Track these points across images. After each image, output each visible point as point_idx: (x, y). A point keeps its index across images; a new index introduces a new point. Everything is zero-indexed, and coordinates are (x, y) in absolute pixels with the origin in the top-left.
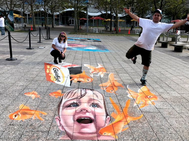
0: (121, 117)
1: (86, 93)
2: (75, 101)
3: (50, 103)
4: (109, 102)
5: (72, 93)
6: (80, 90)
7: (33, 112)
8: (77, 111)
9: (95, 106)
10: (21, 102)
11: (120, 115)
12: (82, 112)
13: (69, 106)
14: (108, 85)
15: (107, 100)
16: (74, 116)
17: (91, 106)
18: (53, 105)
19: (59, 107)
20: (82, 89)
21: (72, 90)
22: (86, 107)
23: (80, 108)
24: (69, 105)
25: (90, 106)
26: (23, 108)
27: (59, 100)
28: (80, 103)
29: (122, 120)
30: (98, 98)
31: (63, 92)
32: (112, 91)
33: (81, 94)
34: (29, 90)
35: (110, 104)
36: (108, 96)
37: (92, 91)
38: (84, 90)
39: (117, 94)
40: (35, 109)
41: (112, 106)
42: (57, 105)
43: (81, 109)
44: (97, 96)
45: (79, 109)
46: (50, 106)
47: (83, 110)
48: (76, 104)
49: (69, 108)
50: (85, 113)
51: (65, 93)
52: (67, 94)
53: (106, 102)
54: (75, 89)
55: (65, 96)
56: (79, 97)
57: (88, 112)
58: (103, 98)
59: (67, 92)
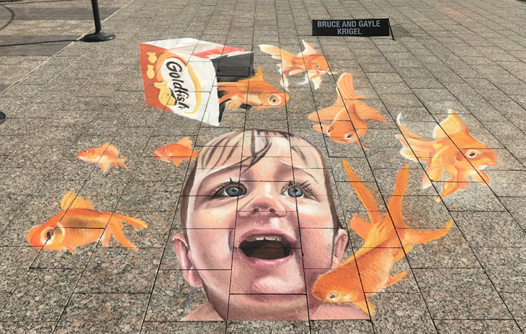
0: (384, 231)
1: (268, 146)
2: (235, 177)
3: (156, 187)
4: (341, 176)
5: (225, 146)
6: (248, 134)
7: (102, 220)
8: (242, 214)
9: (298, 193)
10: (68, 185)
11: (378, 223)
12: (257, 214)
13: (216, 195)
14: (337, 115)
15: (335, 169)
16: (231, 230)
17: (286, 193)
18: (166, 192)
19: (184, 199)
20: (256, 133)
21: (225, 135)
22: (269, 199)
23: (251, 203)
24: (217, 192)
25: (282, 194)
26: (72, 207)
27: (184, 174)
28: (250, 181)
29: (387, 241)
30: (306, 163)
31: (198, 144)
32: (349, 137)
33: (253, 148)
34: (94, 140)
35: (345, 184)
36: (338, 155)
37: (286, 137)
38: (263, 134)
39: (365, 149)
40: (110, 209)
41: (352, 193)
42: (179, 190)
43: (254, 205)
44: (303, 158)
45: (248, 205)
46: (156, 197)
47: (260, 210)
48: (239, 188)
49: (215, 201)
50: (266, 220)
51: (205, 149)
52: (209, 152)
53: (332, 178)
54: (234, 132)
55: (203, 157)
56: (248, 162)
57: (278, 216)
58: (324, 165)
59: (208, 144)
